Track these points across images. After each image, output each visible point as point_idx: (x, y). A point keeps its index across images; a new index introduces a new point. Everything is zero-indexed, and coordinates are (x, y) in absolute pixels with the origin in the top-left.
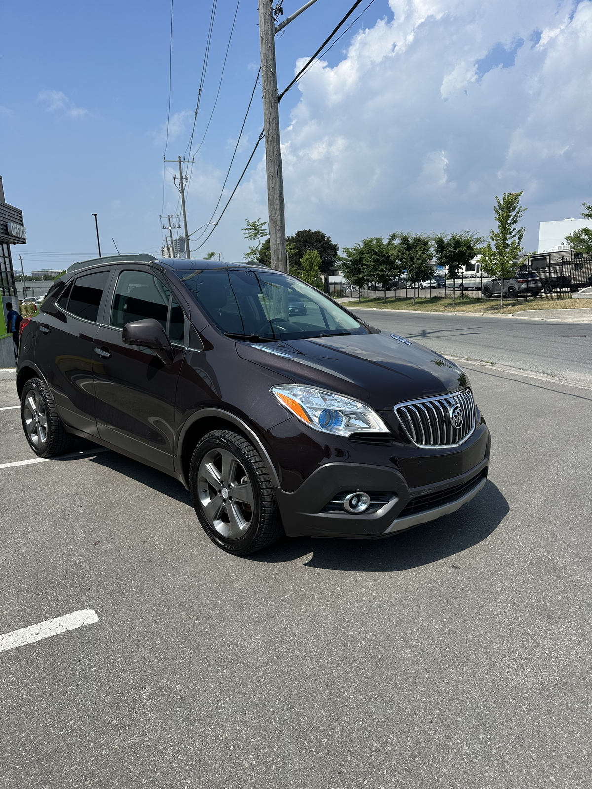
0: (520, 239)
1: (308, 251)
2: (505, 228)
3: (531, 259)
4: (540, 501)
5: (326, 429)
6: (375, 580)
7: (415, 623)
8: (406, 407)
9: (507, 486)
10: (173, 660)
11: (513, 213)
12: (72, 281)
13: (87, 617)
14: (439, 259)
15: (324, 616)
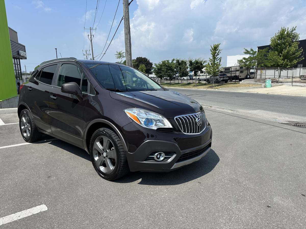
0: (220, 61)
1: (141, 65)
2: (214, 58)
3: (224, 69)
4: (231, 157)
5: (147, 127)
6: (167, 189)
7: (183, 206)
8: (179, 118)
9: (218, 151)
10: (80, 225)
11: (217, 52)
12: (42, 69)
13: (43, 208)
14: (190, 68)
15: (145, 204)
